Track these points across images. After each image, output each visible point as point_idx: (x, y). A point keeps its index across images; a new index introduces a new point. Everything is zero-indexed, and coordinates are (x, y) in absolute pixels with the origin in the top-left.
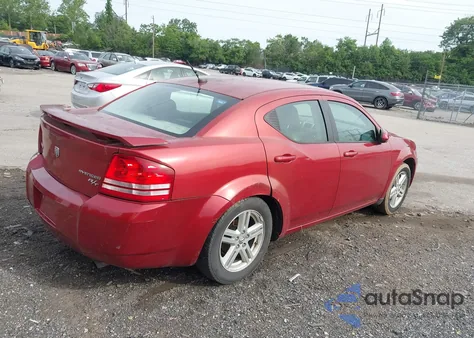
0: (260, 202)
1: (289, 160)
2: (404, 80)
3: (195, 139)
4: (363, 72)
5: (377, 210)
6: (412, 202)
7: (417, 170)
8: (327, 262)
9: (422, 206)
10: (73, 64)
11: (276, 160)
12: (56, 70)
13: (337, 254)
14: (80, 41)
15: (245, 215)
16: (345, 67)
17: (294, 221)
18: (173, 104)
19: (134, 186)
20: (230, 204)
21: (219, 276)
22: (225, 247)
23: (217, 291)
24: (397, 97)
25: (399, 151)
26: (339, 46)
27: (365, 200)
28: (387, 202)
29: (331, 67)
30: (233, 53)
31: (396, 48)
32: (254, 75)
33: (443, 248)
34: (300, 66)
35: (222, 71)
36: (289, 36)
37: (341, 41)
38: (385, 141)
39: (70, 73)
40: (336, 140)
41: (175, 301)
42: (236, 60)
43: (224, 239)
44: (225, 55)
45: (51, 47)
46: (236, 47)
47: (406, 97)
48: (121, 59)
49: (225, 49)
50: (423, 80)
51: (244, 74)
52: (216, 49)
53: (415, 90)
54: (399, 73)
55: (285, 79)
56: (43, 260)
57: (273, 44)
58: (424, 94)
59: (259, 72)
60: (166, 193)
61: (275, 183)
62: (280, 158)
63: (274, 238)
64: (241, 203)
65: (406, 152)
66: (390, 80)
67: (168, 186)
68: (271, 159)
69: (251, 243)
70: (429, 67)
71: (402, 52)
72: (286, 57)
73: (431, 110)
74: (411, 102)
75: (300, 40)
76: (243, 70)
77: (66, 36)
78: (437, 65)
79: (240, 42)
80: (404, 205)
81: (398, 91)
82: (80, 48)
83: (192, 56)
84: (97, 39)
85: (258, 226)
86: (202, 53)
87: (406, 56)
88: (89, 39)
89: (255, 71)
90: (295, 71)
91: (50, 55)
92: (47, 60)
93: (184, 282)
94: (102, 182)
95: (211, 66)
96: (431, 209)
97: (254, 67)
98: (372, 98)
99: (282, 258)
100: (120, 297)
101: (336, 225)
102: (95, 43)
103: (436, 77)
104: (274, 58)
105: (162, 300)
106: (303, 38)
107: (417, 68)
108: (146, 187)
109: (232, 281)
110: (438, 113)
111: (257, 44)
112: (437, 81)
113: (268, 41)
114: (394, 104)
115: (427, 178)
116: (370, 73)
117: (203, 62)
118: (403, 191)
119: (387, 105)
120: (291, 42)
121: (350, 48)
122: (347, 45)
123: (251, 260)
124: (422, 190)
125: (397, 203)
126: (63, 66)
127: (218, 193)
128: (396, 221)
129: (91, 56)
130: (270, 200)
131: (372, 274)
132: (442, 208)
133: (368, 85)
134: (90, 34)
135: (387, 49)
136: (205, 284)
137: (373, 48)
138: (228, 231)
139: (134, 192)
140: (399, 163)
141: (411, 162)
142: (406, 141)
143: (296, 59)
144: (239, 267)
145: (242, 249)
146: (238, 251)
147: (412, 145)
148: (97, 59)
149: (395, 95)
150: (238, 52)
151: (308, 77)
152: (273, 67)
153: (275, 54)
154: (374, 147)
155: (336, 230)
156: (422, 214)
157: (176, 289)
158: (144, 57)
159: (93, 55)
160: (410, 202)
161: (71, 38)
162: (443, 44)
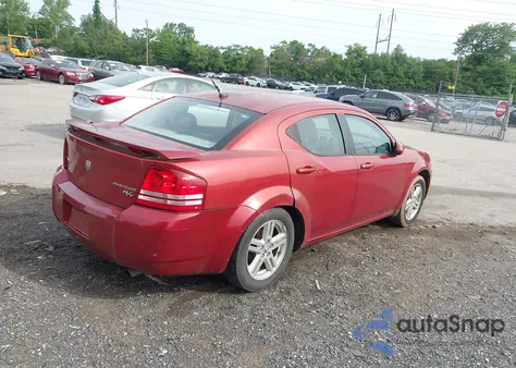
0: (284, 212)
1: (309, 172)
2: (418, 90)
3: (223, 152)
4: (374, 81)
5: (393, 223)
6: (428, 215)
7: (432, 183)
8: (346, 271)
9: (437, 218)
10: (61, 73)
11: (298, 172)
12: (42, 79)
13: (356, 264)
14: (65, 47)
15: (270, 225)
16: (355, 75)
17: (314, 231)
18: (193, 118)
19: (169, 196)
20: (257, 213)
21: (245, 284)
22: (252, 256)
23: (244, 298)
24: (411, 109)
25: (413, 164)
26: (348, 54)
27: (381, 212)
28: (402, 213)
29: (340, 76)
30: (235, 60)
31: (408, 56)
32: (258, 85)
33: (457, 257)
34: (307, 75)
35: (223, 80)
36: (295, 42)
37: (350, 47)
38: (400, 153)
39: (58, 82)
40: (353, 153)
41: (206, 307)
42: (238, 68)
43: (251, 248)
44: (226, 63)
45: (36, 54)
46: (238, 54)
47: (420, 108)
48: (114, 68)
49: (226, 55)
50: (437, 89)
51: (247, 84)
52: (216, 57)
53: (429, 101)
54: (412, 82)
55: (291, 89)
56: (70, 273)
57: (278, 51)
58: (437, 104)
59: (264, 82)
60: (199, 203)
61: (297, 194)
62: (301, 170)
63: (296, 247)
64: (267, 213)
65: (421, 164)
66: (402, 90)
67: (200, 196)
68: (293, 171)
69: (274, 252)
70: (443, 77)
71: (414, 60)
72: (292, 65)
73: (445, 121)
74: (425, 113)
75: (306, 47)
76: (246, 79)
77: (49, 41)
78: (451, 73)
79: (242, 49)
80: (419, 217)
81: (411, 102)
82: (65, 55)
83: (190, 63)
84: (84, 44)
85: (281, 236)
86: (201, 61)
87: (419, 64)
88: (76, 44)
89: (258, 80)
90: (301, 80)
91: (34, 63)
92: (32, 68)
93: (212, 290)
94: (138, 193)
95: (211, 74)
96: (445, 221)
97: (257, 75)
98: (384, 109)
99: (304, 268)
100: (152, 305)
101: (353, 238)
102: (83, 49)
103: (450, 87)
104: (280, 67)
105: (193, 307)
106: (310, 45)
107: (430, 77)
108: (181, 197)
109: (258, 288)
110: (452, 125)
111: (261, 51)
112: (451, 91)
113: (272, 48)
114: (407, 116)
115: (441, 191)
116: (381, 82)
117: (201, 70)
118: (418, 203)
119: (401, 116)
120: (296, 48)
121: (360, 55)
122: (356, 52)
123: (274, 269)
124: (437, 203)
125: (412, 216)
126: (50, 76)
127: (245, 203)
128: (411, 232)
129: (80, 64)
130: (292, 210)
131: (390, 282)
132: (456, 219)
133: (381, 95)
134: (75, 39)
135: (399, 57)
136: (232, 292)
137: (384, 56)
138: (254, 241)
139: (169, 202)
140: (414, 176)
141: (426, 174)
142: (421, 154)
143: (303, 67)
144: (264, 275)
145: (267, 258)
146: (263, 260)
147: (426, 158)
148: (87, 68)
149: (408, 106)
150: (240, 59)
151: (316, 87)
152: (278, 76)
153: (280, 61)
154: (390, 159)
155: (353, 242)
156: (437, 226)
157: (205, 297)
158: (137, 64)
159: (83, 63)
160: (426, 215)
161: (54, 44)
162: (457, 51)
